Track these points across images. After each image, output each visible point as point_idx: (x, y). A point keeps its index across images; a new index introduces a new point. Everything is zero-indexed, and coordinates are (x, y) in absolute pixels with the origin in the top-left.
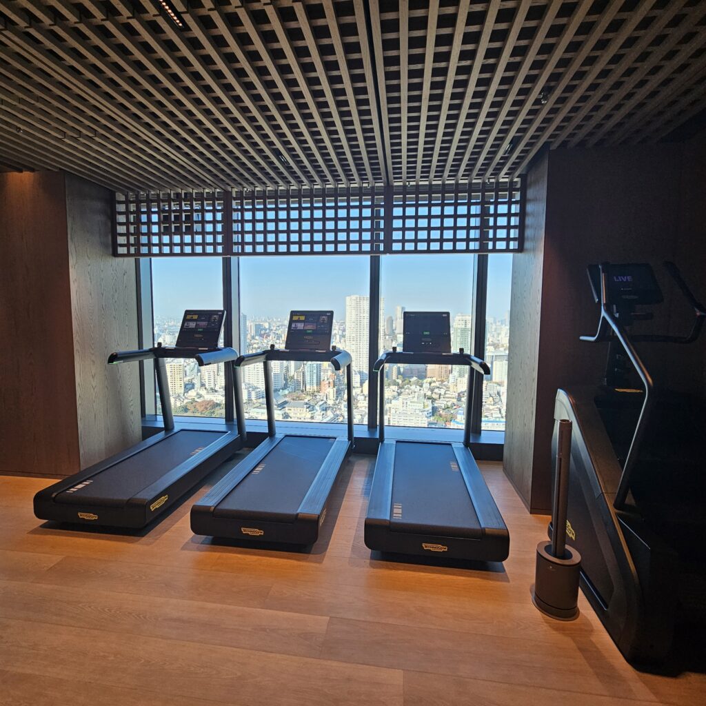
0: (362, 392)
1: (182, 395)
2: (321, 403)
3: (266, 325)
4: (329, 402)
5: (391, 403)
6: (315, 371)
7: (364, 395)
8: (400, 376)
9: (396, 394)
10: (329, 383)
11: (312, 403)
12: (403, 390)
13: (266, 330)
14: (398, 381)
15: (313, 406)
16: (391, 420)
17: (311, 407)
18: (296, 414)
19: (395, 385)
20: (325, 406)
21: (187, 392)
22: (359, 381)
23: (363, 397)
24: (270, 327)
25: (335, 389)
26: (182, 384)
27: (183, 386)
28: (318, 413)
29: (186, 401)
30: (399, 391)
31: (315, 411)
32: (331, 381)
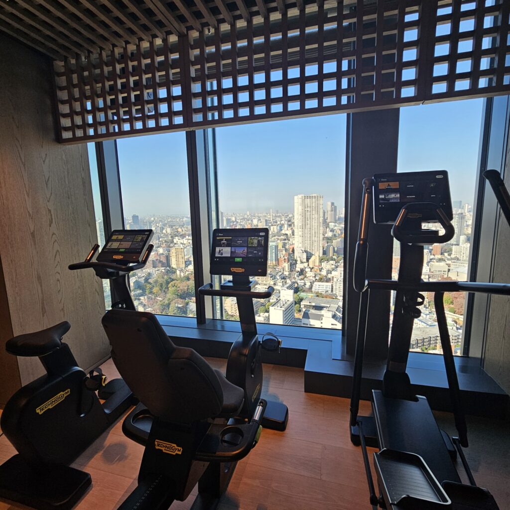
0: (308, 265)
1: (184, 269)
2: (281, 273)
3: (233, 219)
4: (285, 273)
5: (331, 273)
6: (274, 251)
7: (310, 268)
8: (335, 254)
9: (333, 266)
10: (285, 259)
11: (273, 274)
12: (339, 264)
13: (233, 222)
14: (334, 257)
15: (275, 276)
16: (334, 286)
17: (274, 277)
18: (263, 281)
19: (332, 260)
20: (282, 276)
21: (187, 267)
22: (306, 258)
23: (309, 269)
24: (236, 220)
25: (289, 264)
26: (183, 261)
27: (184, 262)
28: (279, 280)
29: (187, 273)
30: (336, 265)
31: (276, 280)
32: (286, 258)
